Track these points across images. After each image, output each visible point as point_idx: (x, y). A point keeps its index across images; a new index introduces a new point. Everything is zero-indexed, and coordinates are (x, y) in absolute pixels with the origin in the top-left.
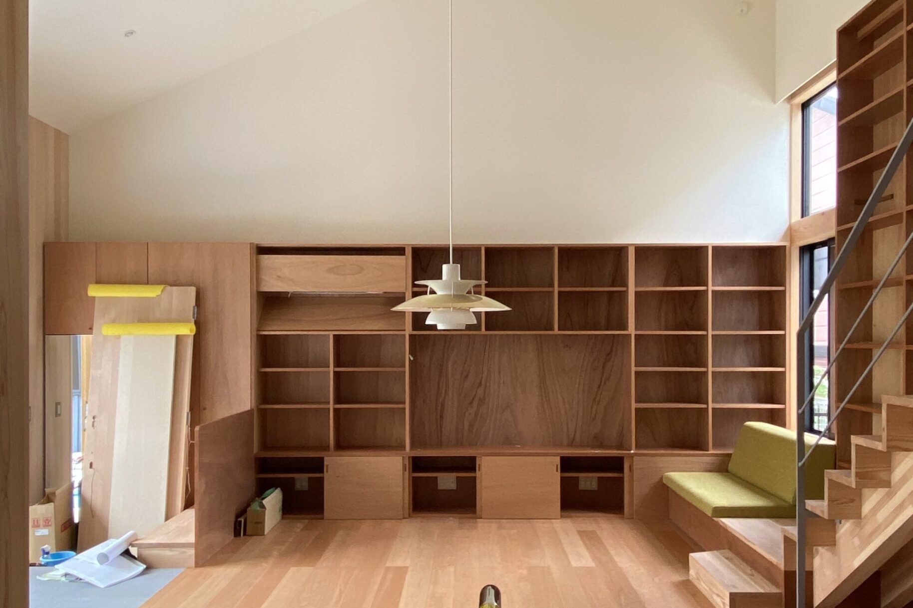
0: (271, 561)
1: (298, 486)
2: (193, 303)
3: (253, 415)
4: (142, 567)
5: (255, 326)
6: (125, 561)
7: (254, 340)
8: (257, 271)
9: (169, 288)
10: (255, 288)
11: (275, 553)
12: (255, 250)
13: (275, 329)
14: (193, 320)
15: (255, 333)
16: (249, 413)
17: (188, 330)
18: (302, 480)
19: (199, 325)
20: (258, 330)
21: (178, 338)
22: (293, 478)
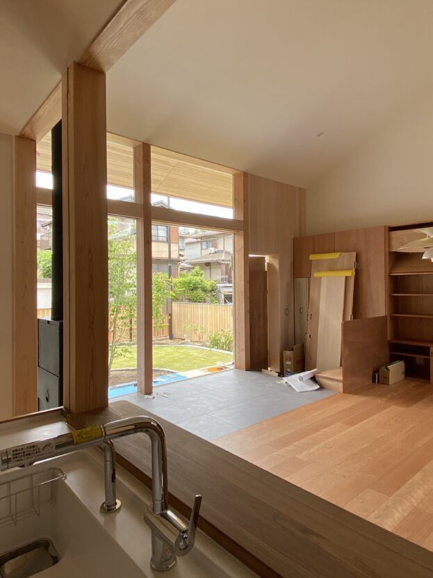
0: (384, 399)
1: (418, 362)
2: (354, 260)
3: (386, 319)
4: (318, 387)
5: (388, 271)
6: (311, 382)
7: (387, 277)
8: (388, 241)
9: (343, 254)
10: (387, 249)
11: (389, 396)
12: (387, 229)
13: (399, 272)
14: (354, 269)
15: (388, 274)
16: (385, 318)
17: (351, 273)
18: (420, 359)
19: (357, 271)
20: (390, 273)
21: (346, 278)
22: (414, 358)
